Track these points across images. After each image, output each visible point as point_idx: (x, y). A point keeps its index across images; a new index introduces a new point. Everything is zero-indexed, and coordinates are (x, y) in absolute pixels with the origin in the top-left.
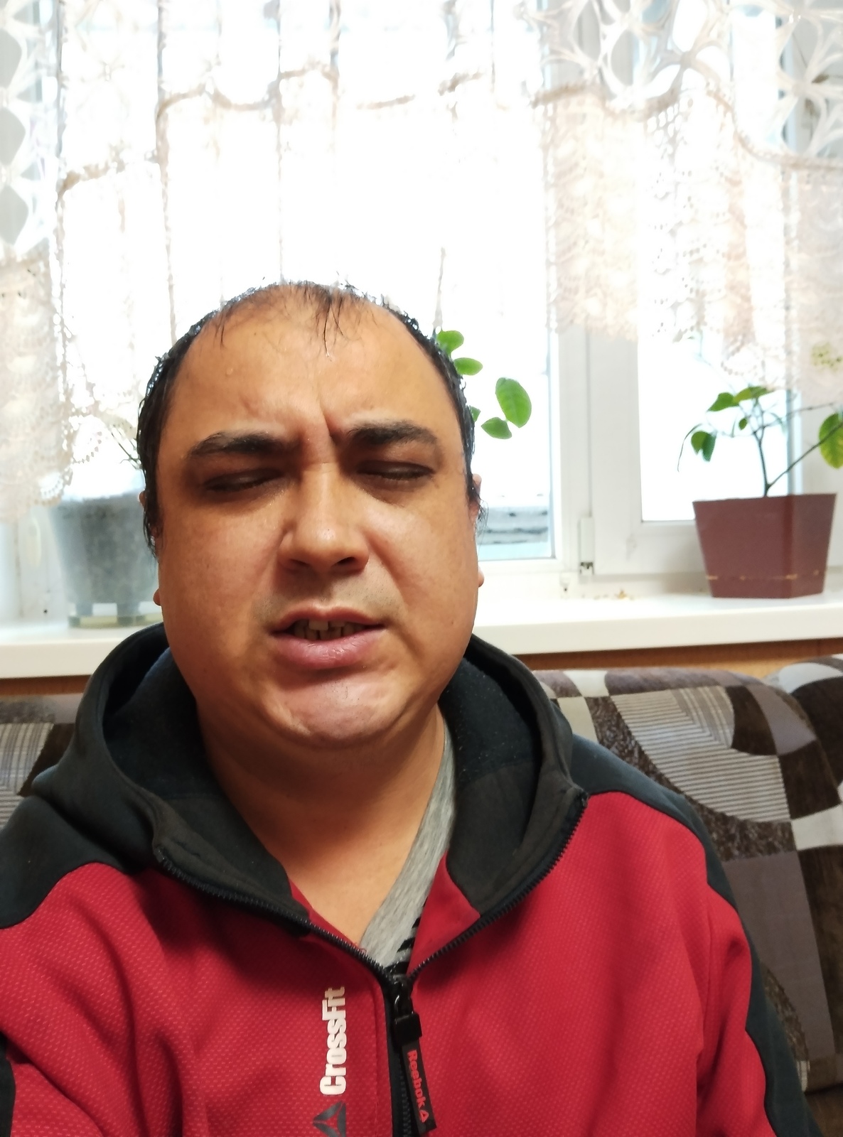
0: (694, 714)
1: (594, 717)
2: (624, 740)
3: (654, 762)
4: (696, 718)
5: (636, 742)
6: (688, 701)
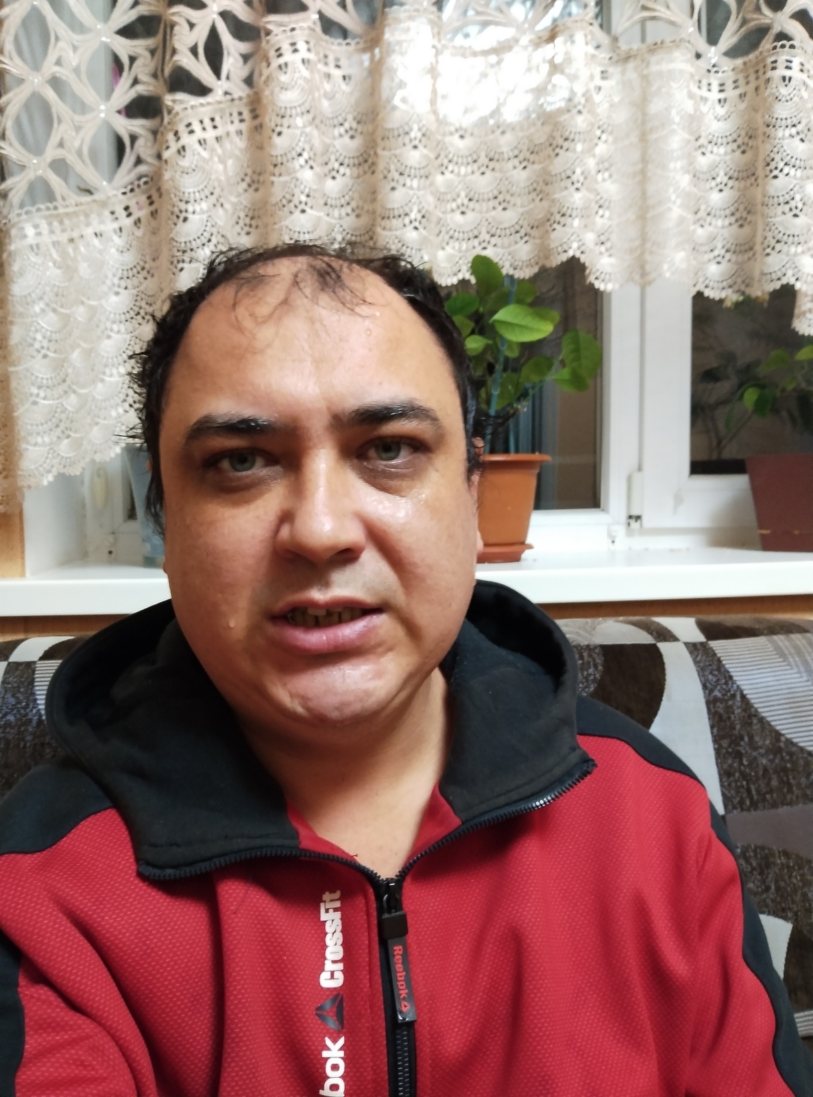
1: (696, 662)
6: (783, 647)
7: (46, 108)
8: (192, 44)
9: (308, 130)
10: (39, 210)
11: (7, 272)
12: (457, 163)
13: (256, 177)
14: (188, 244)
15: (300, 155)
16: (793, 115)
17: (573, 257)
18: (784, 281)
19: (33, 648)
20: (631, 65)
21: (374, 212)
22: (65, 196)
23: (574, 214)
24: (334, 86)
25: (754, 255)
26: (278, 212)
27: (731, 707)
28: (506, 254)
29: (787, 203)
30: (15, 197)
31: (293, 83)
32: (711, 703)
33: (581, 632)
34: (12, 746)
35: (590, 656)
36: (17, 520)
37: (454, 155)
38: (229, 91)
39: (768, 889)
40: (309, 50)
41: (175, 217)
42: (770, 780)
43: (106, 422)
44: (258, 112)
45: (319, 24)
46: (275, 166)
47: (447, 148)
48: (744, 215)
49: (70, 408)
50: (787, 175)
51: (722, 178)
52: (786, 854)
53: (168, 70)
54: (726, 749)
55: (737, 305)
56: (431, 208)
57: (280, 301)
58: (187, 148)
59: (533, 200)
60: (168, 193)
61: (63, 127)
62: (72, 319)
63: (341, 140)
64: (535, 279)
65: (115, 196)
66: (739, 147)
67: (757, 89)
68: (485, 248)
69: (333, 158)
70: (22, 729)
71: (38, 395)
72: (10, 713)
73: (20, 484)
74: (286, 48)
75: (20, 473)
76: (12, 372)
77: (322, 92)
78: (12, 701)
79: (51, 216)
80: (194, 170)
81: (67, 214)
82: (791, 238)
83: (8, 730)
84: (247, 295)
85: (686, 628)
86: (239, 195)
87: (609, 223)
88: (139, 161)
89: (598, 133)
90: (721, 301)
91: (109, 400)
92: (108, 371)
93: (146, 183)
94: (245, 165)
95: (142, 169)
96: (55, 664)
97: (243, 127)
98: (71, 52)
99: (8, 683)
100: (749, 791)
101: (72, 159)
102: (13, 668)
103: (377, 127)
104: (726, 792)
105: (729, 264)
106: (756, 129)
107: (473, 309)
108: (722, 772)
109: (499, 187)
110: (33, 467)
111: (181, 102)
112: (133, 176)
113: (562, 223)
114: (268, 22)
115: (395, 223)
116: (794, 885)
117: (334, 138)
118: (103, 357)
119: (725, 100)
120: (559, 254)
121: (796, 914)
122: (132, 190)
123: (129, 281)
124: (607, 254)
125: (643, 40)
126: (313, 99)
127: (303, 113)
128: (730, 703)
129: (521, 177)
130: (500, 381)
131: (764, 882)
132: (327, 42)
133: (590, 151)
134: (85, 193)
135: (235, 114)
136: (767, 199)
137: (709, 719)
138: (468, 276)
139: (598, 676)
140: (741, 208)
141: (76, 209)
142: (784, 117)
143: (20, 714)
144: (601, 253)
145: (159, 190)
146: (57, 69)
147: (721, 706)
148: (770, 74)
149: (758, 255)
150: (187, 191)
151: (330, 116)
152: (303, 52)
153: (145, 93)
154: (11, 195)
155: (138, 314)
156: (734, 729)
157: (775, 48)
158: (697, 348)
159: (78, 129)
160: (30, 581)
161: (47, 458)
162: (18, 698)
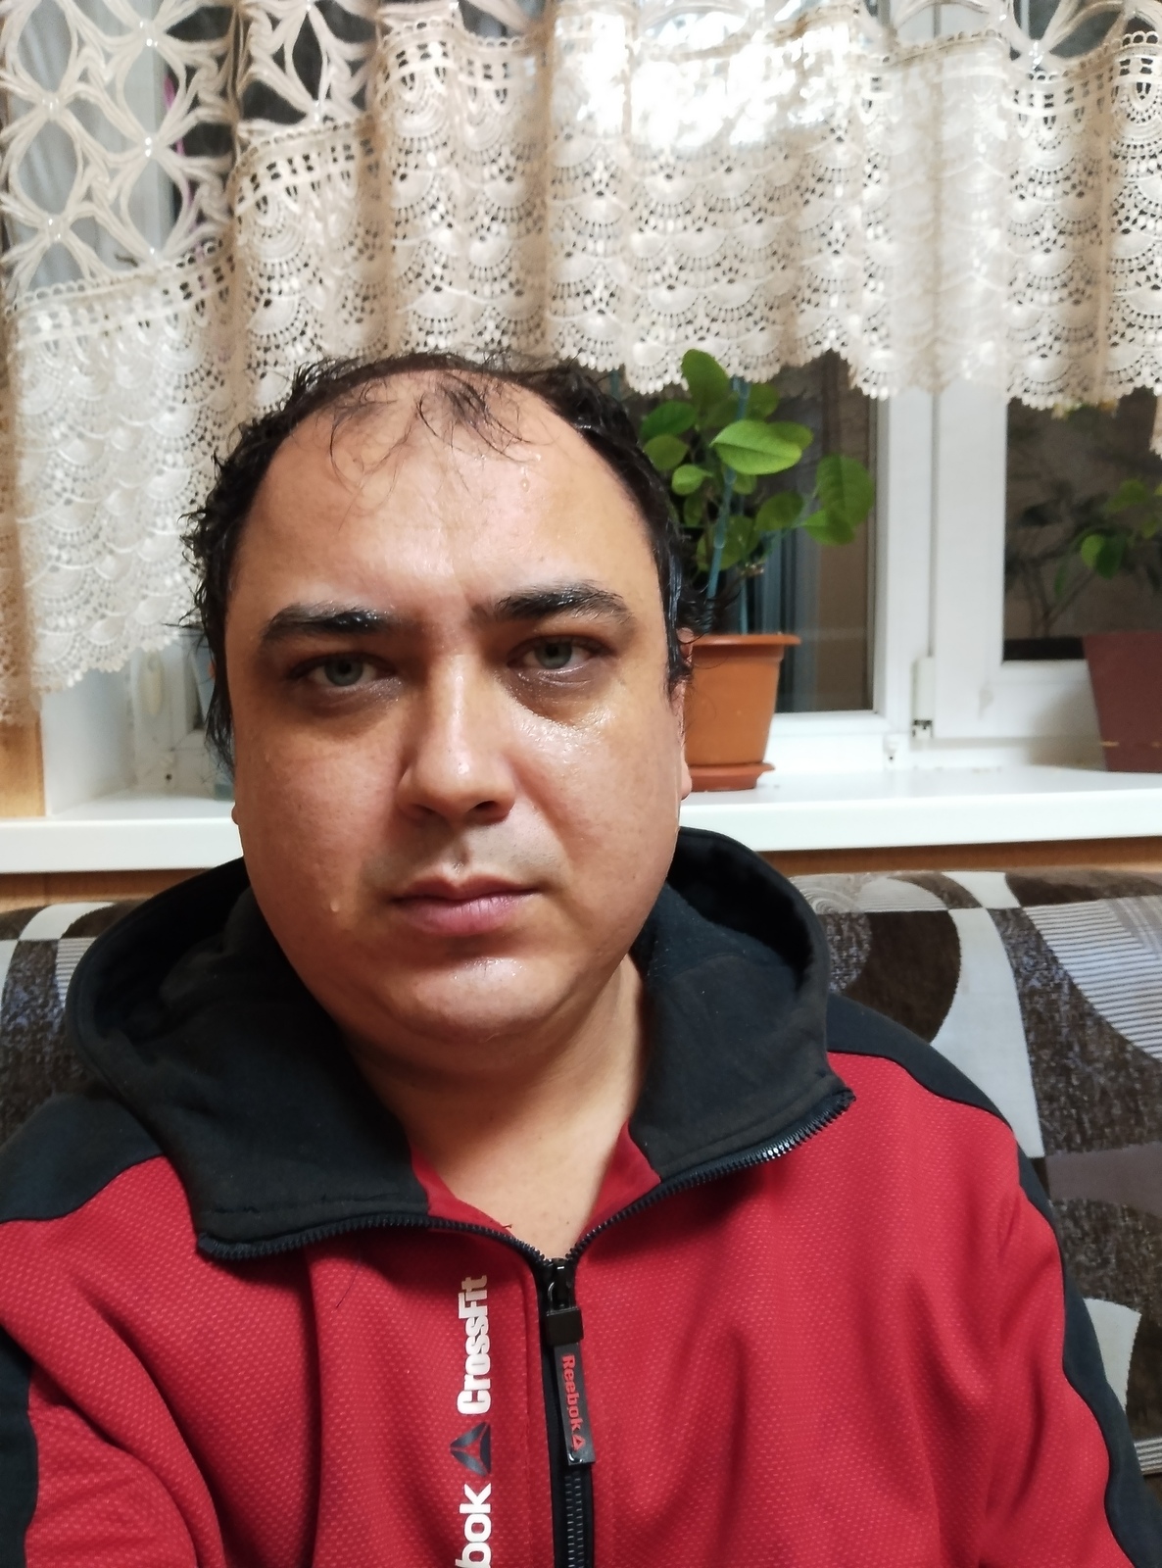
0: (1143, 934)
1: (1005, 938)
2: (1048, 969)
3: (1091, 1000)
4: (1146, 939)
5: (1066, 973)
6: (1132, 916)
7: (68, 144)
8: (276, 49)
9: (444, 171)
10: (57, 292)
11: (12, 381)
12: (662, 216)
13: (370, 239)
14: (272, 338)
15: (433, 207)
16: (1151, 141)
17: (830, 351)
18: (1138, 383)
19: (54, 919)
20: (915, 70)
21: (542, 288)
22: (94, 270)
23: (831, 288)
24: (483, 105)
25: (1095, 344)
26: (401, 290)
27: (1054, 1002)
28: (734, 347)
29: (1143, 269)
30: (23, 275)
31: (423, 103)
32: (1026, 997)
33: (840, 894)
34: (24, 1060)
35: (851, 929)
36: (32, 734)
37: (657, 204)
38: (331, 115)
39: (1106, 1262)
40: (445, 54)
41: (252, 300)
42: (1111, 1106)
43: (158, 594)
44: (372, 144)
45: (459, 16)
46: (397, 224)
47: (647, 194)
48: (1082, 285)
49: (105, 576)
50: (1143, 228)
51: (1049, 233)
52: (1132, 1213)
53: (241, 86)
54: (1048, 1063)
55: (1073, 414)
56: (624, 283)
57: (396, 441)
58: (269, 200)
59: (773, 268)
60: (244, 266)
61: (91, 171)
62: (107, 448)
63: (493, 184)
64: (775, 381)
65: (167, 268)
66: (1074, 187)
67: (1099, 102)
68: (702, 339)
69: (482, 211)
70: (39, 1036)
71: (58, 558)
72: (21, 1014)
73: (35, 685)
74: (412, 53)
75: (35, 669)
76: (22, 525)
77: (465, 115)
78: (24, 996)
79: (75, 300)
80: (279, 232)
81: (99, 297)
82: (1148, 320)
83: (18, 1038)
84: (349, 430)
85: (991, 887)
86: (345, 266)
87: (883, 300)
88: (201, 218)
89: (868, 168)
90: (1048, 411)
91: (161, 563)
92: (159, 521)
93: (210, 250)
94: (355, 222)
95: (207, 229)
96: (84, 944)
97: (352, 166)
98: (102, 62)
99: (19, 971)
100: (1080, 1123)
101: (104, 217)
102: (25, 950)
103: (545, 164)
104: (1047, 1124)
105: (1059, 358)
106: (1099, 161)
107: (685, 426)
108: (1041, 1096)
109: (723, 250)
110: (53, 661)
111: (261, 133)
112: (192, 240)
113: (814, 302)
114: (387, 15)
115: (573, 304)
116: (1144, 1257)
117: (483, 181)
118: (153, 500)
119: (1054, 119)
120: (809, 347)
121: (1146, 1298)
122: (191, 260)
123: (188, 391)
124: (881, 345)
125: (936, 31)
126: (452, 126)
127: (437, 147)
128: (1054, 996)
129: (755, 235)
130: (725, 530)
131: (1100, 1252)
132: (472, 41)
133: (854, 196)
134: (125, 264)
135: (339, 149)
136: (1113, 263)
137: (1024, 1019)
138: (678, 379)
139: (863, 958)
140: (1077, 275)
141: (112, 289)
142: (1139, 143)
143: (36, 1015)
144: (872, 344)
145: (230, 259)
146: (81, 87)
147: (1041, 1001)
148: (1119, 80)
149: (1100, 345)
150: (270, 262)
151: (477, 149)
152: (437, 59)
153: (209, 120)
154: (16, 272)
155: (202, 438)
156: (1060, 1034)
157: (1127, 41)
158: (1016, 474)
159: (113, 173)
160: (52, 822)
161: (73, 647)
162: (32, 993)
